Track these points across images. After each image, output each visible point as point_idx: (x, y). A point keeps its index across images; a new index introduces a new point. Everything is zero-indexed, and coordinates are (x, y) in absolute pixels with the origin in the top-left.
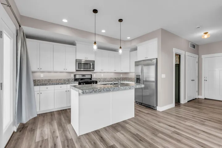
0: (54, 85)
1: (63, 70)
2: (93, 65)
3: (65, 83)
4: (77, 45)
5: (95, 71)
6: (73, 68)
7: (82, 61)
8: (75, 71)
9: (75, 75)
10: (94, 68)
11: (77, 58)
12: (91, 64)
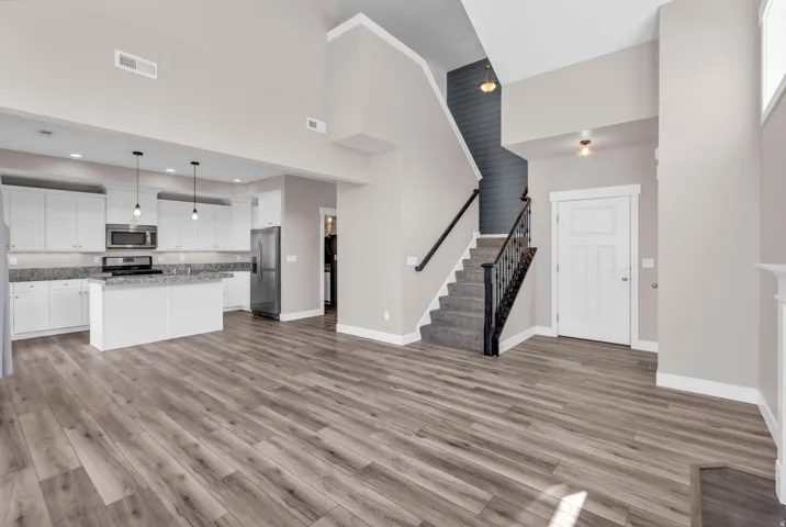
0: (49, 279)
1: (71, 249)
2: (154, 236)
3: (76, 277)
4: (108, 192)
5: (157, 250)
6: (99, 243)
7: (132, 227)
8: (104, 249)
9: (105, 259)
10: (154, 242)
11: (108, 222)
12: (148, 233)
